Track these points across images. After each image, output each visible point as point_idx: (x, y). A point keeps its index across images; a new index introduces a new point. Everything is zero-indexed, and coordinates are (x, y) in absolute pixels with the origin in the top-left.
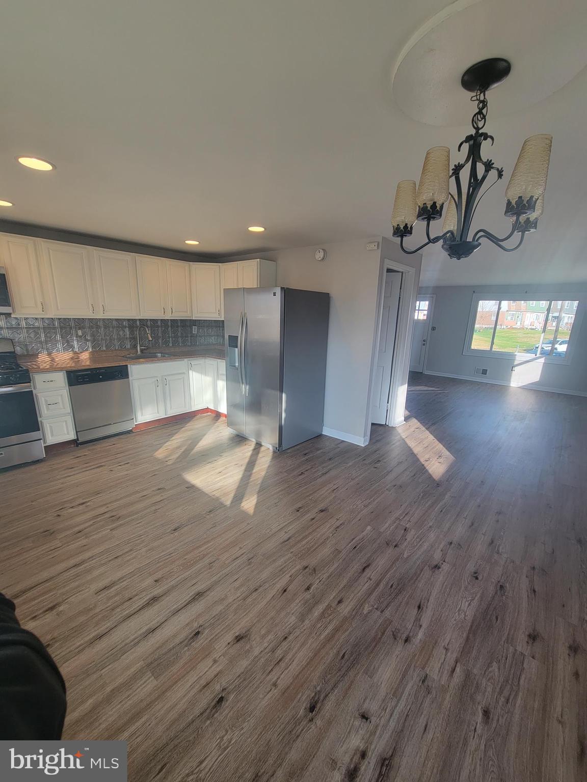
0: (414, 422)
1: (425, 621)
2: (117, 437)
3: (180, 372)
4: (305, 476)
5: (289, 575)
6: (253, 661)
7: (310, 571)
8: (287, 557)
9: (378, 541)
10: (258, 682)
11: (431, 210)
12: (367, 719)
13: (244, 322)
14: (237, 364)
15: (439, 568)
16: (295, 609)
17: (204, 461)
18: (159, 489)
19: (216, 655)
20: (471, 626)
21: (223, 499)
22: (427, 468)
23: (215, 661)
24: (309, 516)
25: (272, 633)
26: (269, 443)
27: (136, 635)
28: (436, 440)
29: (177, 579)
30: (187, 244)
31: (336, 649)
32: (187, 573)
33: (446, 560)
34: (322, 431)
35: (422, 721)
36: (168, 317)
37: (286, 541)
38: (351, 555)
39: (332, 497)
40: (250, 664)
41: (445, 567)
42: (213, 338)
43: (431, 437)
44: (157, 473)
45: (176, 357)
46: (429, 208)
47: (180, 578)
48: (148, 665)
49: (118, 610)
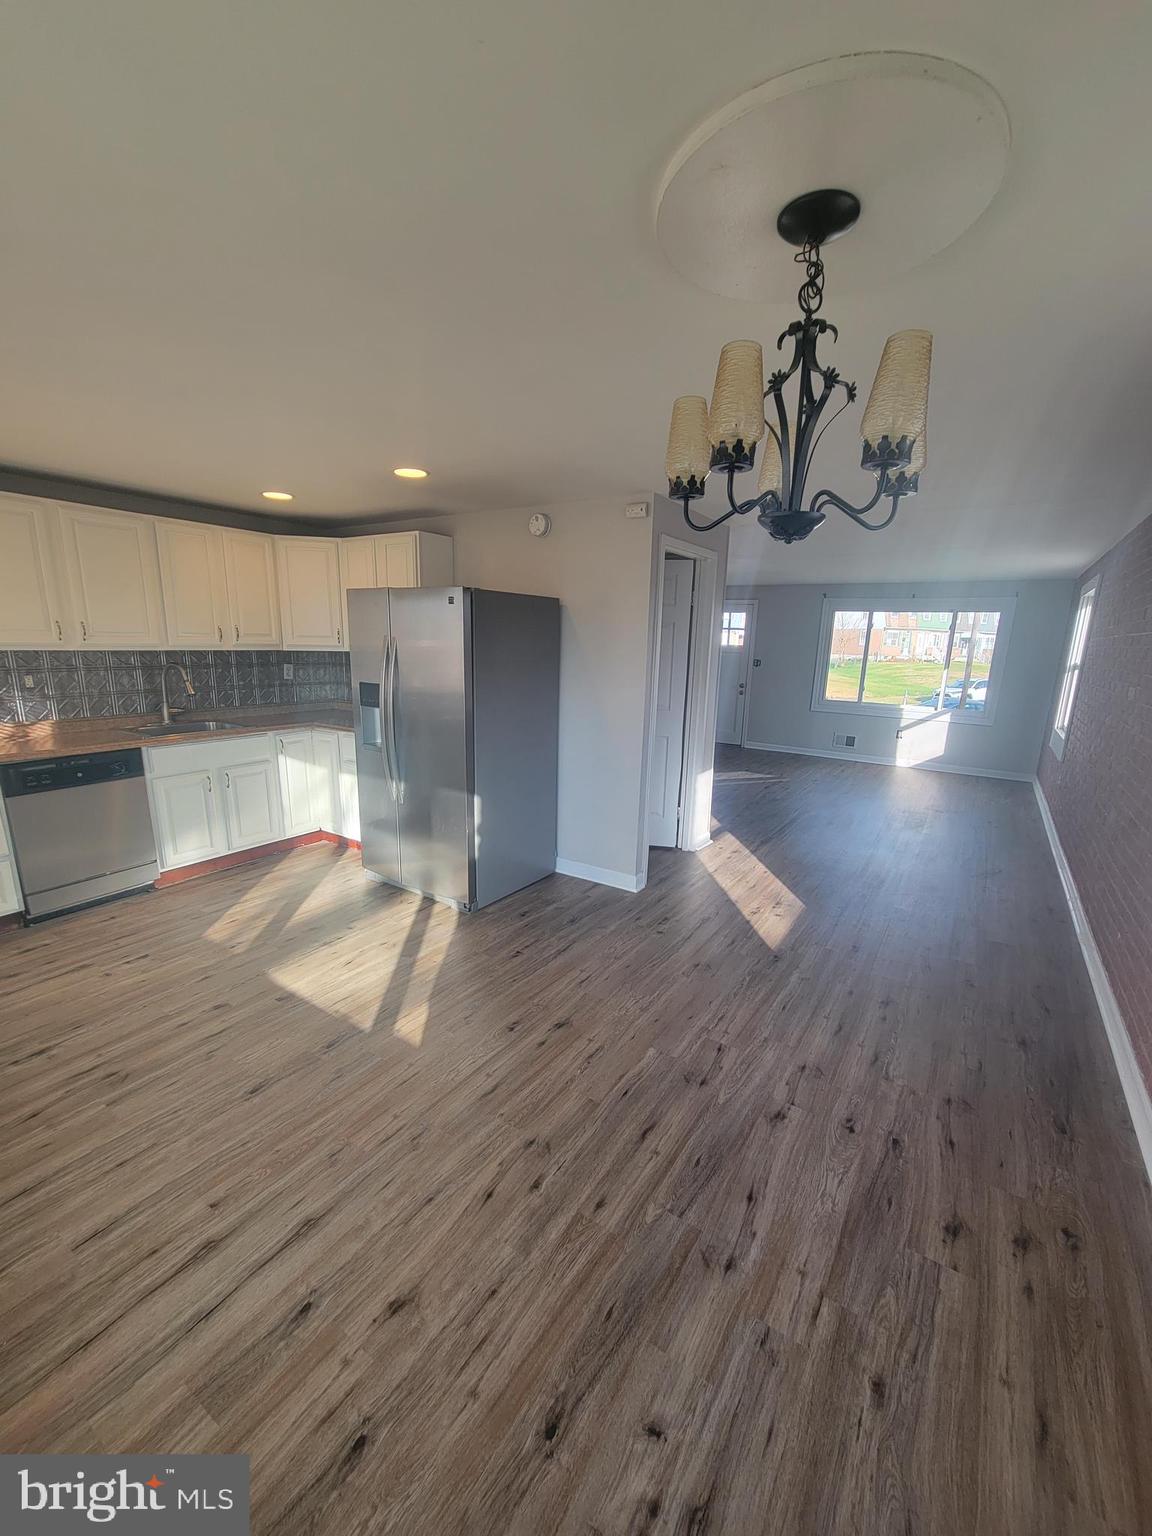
0: (730, 841)
1: (762, 1224)
2: (120, 902)
3: (258, 758)
4: (525, 956)
5: (498, 1161)
6: (427, 1349)
7: (540, 1150)
8: (492, 1126)
9: (670, 1076)
10: (438, 1395)
11: (734, 454)
12: (658, 1435)
13: (391, 657)
14: (379, 741)
15: (784, 1117)
16: (511, 1231)
17: (316, 941)
18: (217, 1007)
19: (346, 1350)
20: (846, 1222)
21: (356, 1019)
22: (755, 926)
23: (346, 1363)
24: (536, 1037)
25: (466, 1286)
26: (450, 897)
27: (168, 1330)
28: (769, 872)
29: (260, 1197)
30: (267, 499)
31: (594, 1303)
32: (282, 1182)
33: (797, 1101)
34: (555, 867)
35: (763, 1421)
36: (230, 645)
37: (489, 1093)
38: (618, 1108)
39: (579, 997)
40: (420, 1359)
41: (795, 1114)
42: (328, 688)
43: (761, 867)
44: (210, 973)
45: (250, 729)
46: (730, 450)
47: (266, 1192)
48: (198, 1393)
49: (127, 1279)
